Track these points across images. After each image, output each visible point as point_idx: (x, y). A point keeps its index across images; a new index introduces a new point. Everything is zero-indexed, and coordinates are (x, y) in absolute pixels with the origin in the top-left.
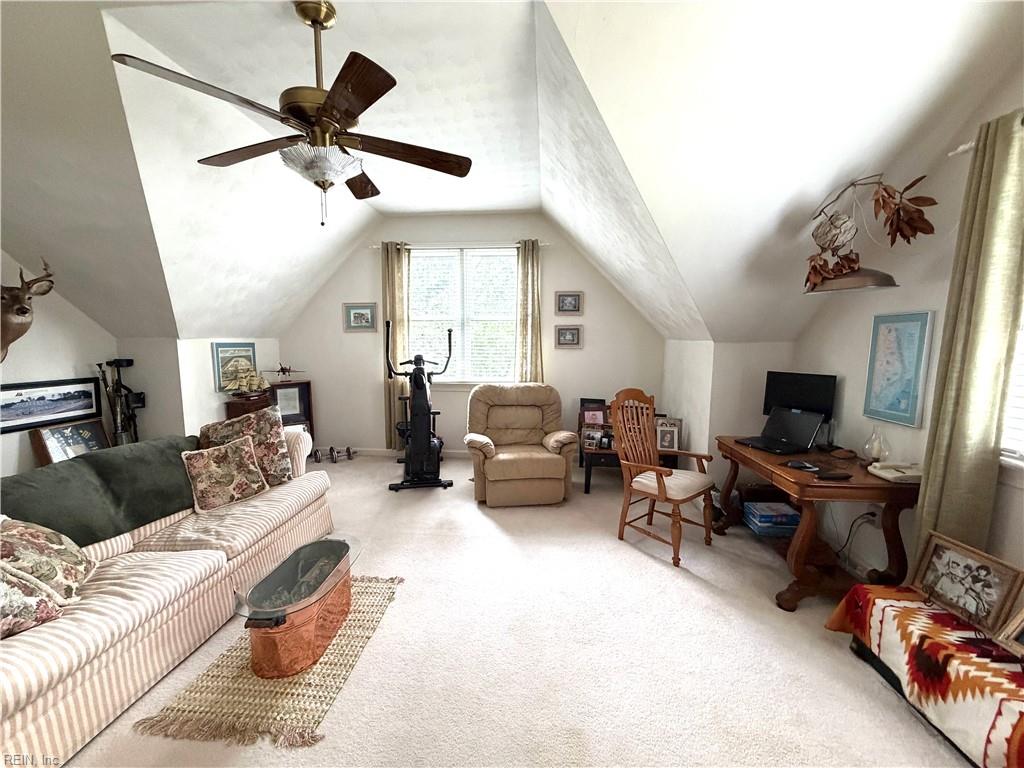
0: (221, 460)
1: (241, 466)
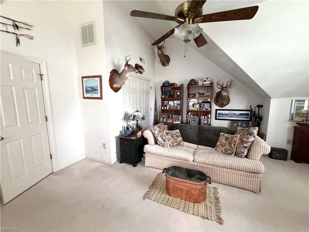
0: (227, 139)
1: (230, 143)
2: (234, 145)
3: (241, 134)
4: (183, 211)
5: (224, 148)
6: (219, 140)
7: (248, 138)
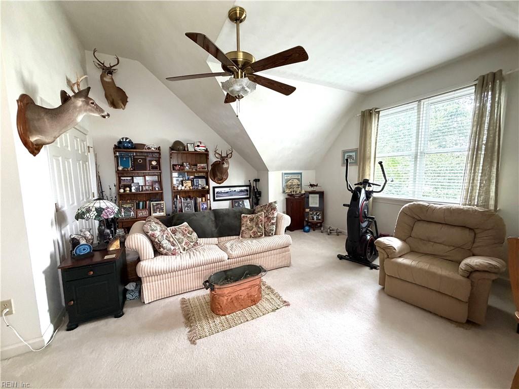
0: (251, 220)
1: (257, 224)
2: (262, 224)
3: (265, 211)
4: (253, 319)
5: (252, 231)
6: (243, 224)
7: (273, 213)
